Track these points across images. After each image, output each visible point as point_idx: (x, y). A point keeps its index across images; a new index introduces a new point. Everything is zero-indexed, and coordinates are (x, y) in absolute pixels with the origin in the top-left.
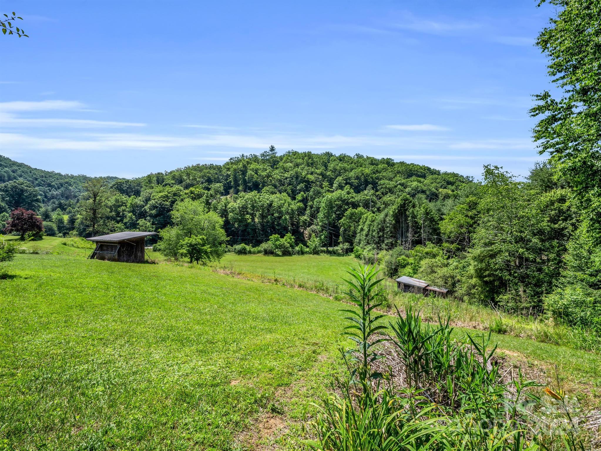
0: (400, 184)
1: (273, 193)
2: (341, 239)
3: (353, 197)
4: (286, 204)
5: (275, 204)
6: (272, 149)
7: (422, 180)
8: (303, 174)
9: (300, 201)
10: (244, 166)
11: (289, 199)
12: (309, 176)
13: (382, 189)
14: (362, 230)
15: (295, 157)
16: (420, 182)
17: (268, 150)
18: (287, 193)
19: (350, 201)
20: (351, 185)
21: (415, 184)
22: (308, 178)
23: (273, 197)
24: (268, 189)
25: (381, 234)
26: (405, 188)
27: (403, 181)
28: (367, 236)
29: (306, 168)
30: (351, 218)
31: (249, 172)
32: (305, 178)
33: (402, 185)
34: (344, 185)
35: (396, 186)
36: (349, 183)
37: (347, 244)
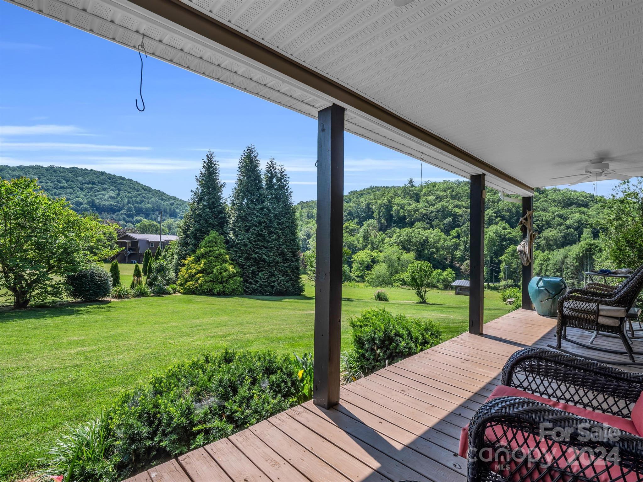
0: (558, 215)
1: (425, 229)
2: (502, 275)
3: (510, 233)
4: (442, 240)
5: (432, 240)
6: (411, 181)
7: (585, 210)
8: (450, 207)
9: (454, 237)
10: (389, 201)
11: (443, 235)
12: (456, 210)
13: (538, 222)
15: (435, 189)
16: (583, 213)
17: (407, 183)
18: (439, 228)
19: (507, 237)
20: (503, 218)
21: (577, 216)
22: (455, 212)
23: (427, 233)
24: (420, 225)
26: (565, 219)
27: (561, 213)
29: (451, 201)
30: (512, 255)
31: (395, 208)
32: (451, 211)
33: (560, 216)
34: (494, 218)
35: (554, 219)
36: (500, 216)
37: (510, 281)
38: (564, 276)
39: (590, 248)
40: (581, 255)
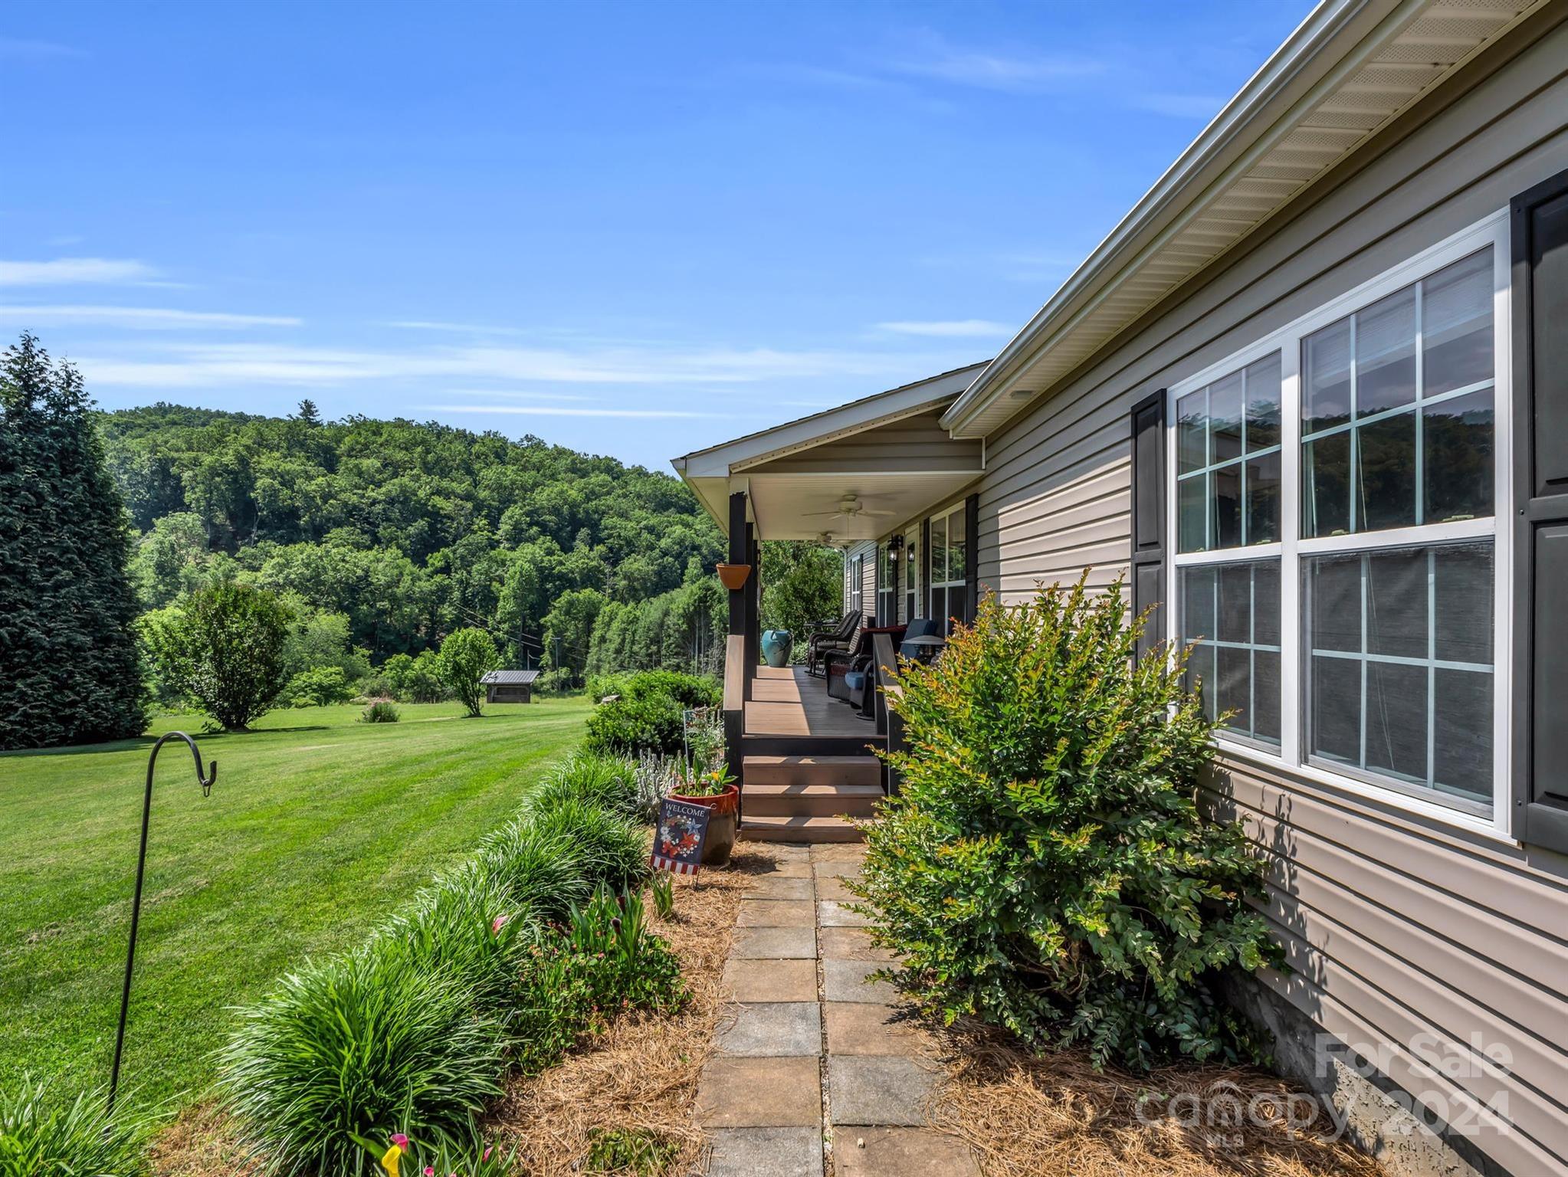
0: (646, 528)
1: (358, 546)
2: (546, 658)
3: (561, 563)
4: (407, 579)
5: (380, 579)
6: (308, 408)
7: (690, 519)
8: (421, 494)
9: (437, 571)
10: (243, 461)
11: (409, 567)
12: (438, 501)
13: (611, 540)
14: (603, 640)
15: (380, 440)
16: (686, 525)
17: (297, 413)
18: (399, 547)
19: (555, 571)
20: (544, 529)
21: (678, 530)
22: (434, 506)
23: (365, 558)
24: (345, 536)
25: (654, 648)
26: (659, 537)
27: (651, 523)
28: (618, 651)
29: (424, 478)
30: (568, 613)
31: (263, 482)
32: (426, 504)
33: (651, 530)
34: (525, 527)
35: (639, 534)
36: (537, 524)
37: (564, 670)
38: (663, 652)
39: (705, 596)
40: (692, 609)
